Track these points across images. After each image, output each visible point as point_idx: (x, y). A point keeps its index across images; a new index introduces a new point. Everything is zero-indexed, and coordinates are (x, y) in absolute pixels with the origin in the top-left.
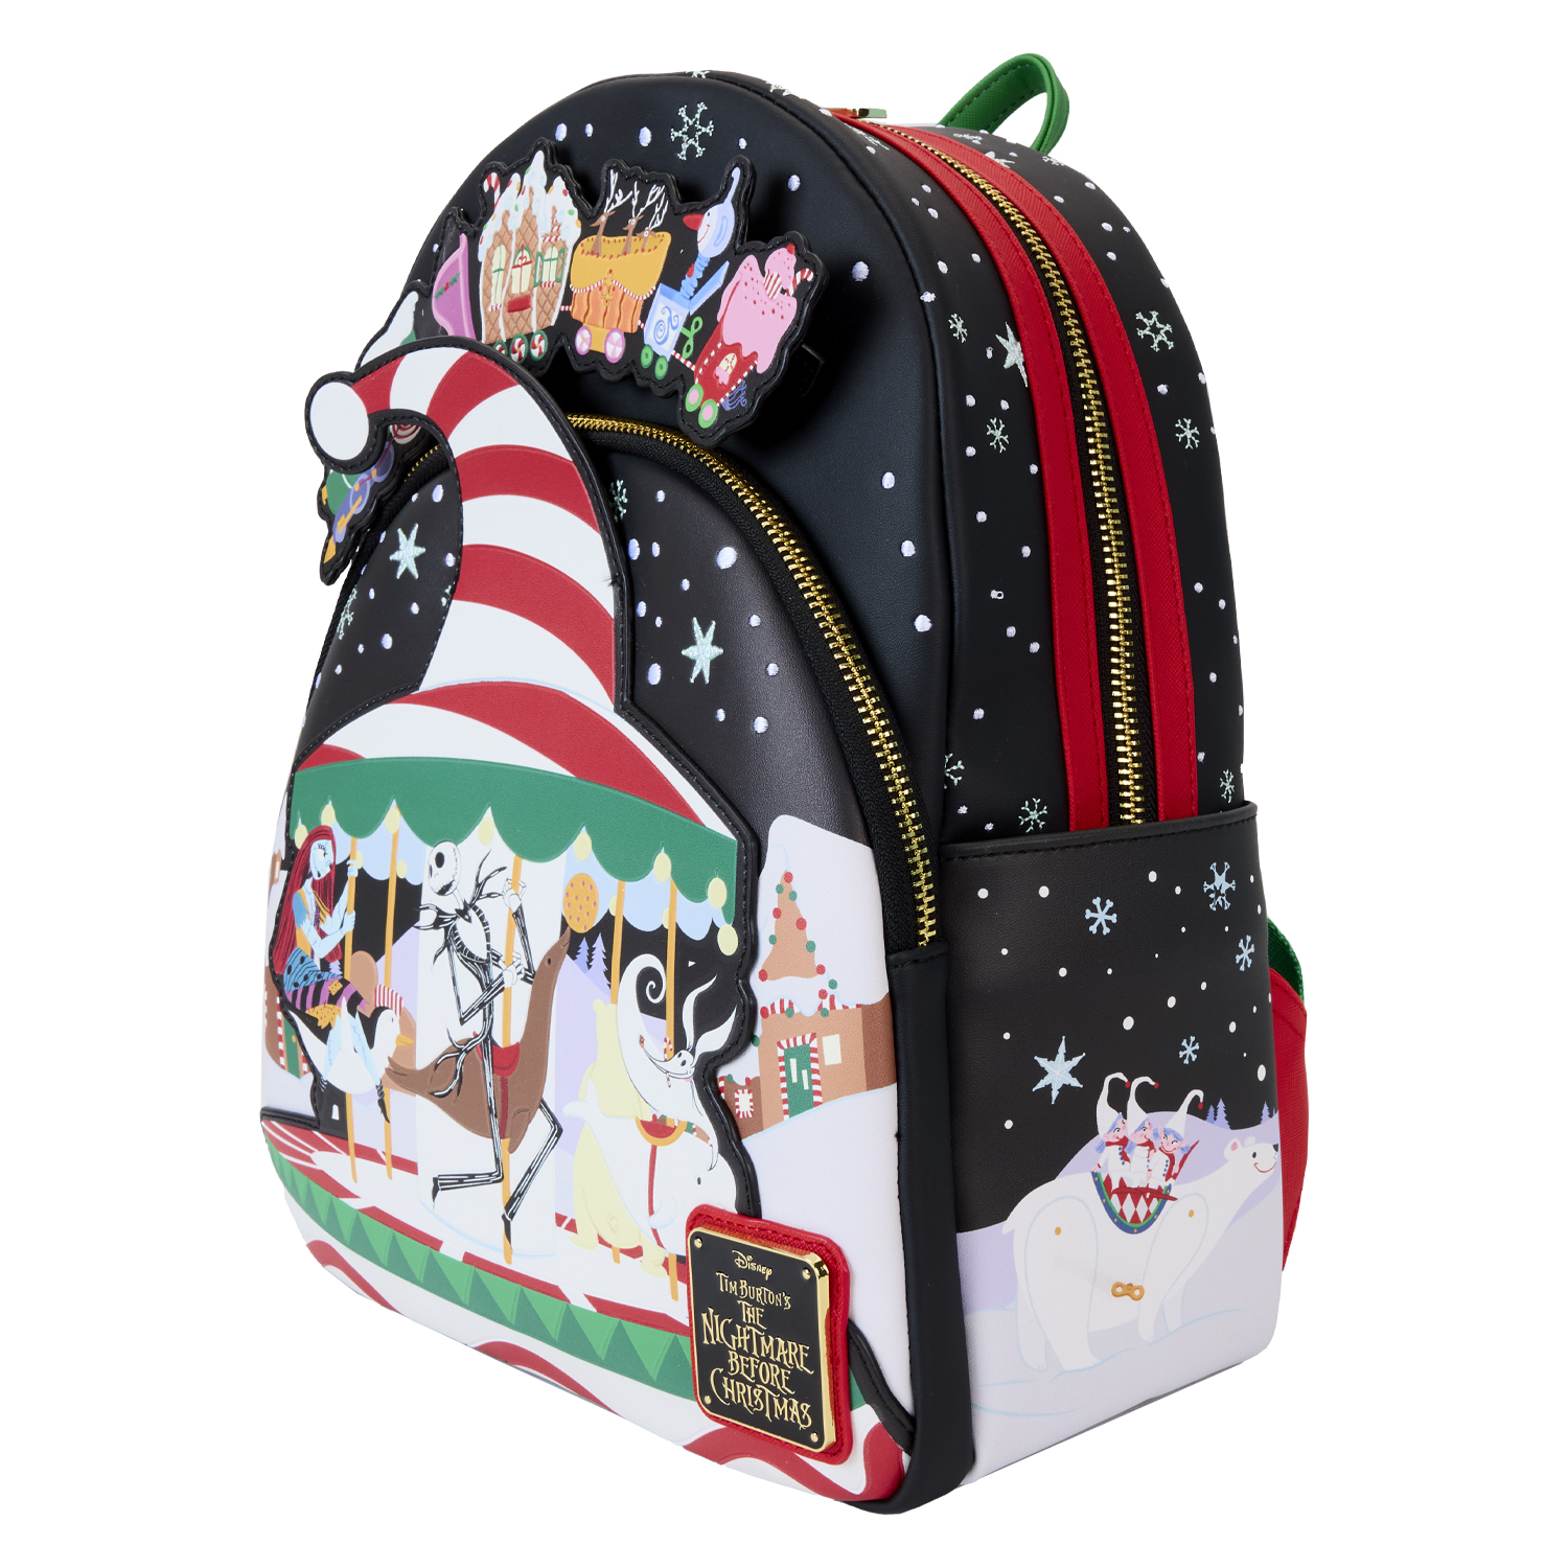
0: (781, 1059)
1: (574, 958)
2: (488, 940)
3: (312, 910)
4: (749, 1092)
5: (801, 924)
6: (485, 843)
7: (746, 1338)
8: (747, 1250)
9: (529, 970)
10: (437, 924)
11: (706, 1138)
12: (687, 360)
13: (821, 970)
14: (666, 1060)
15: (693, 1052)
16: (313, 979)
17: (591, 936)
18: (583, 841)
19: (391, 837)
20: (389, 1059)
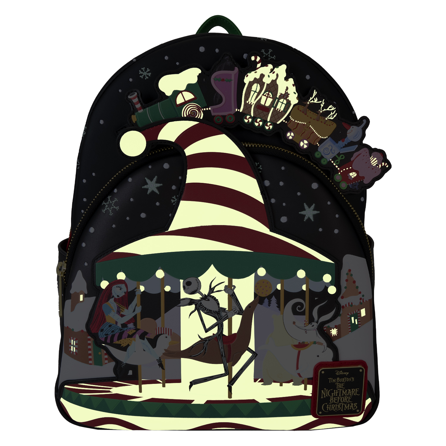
0: (349, 318)
1: (262, 305)
3: (115, 308)
4: (336, 329)
5: (354, 282)
7: (337, 393)
8: (340, 370)
11: (322, 344)
13: (360, 293)
14: (305, 326)
15: (317, 322)
16: (117, 331)
18: (261, 270)
20: (165, 350)
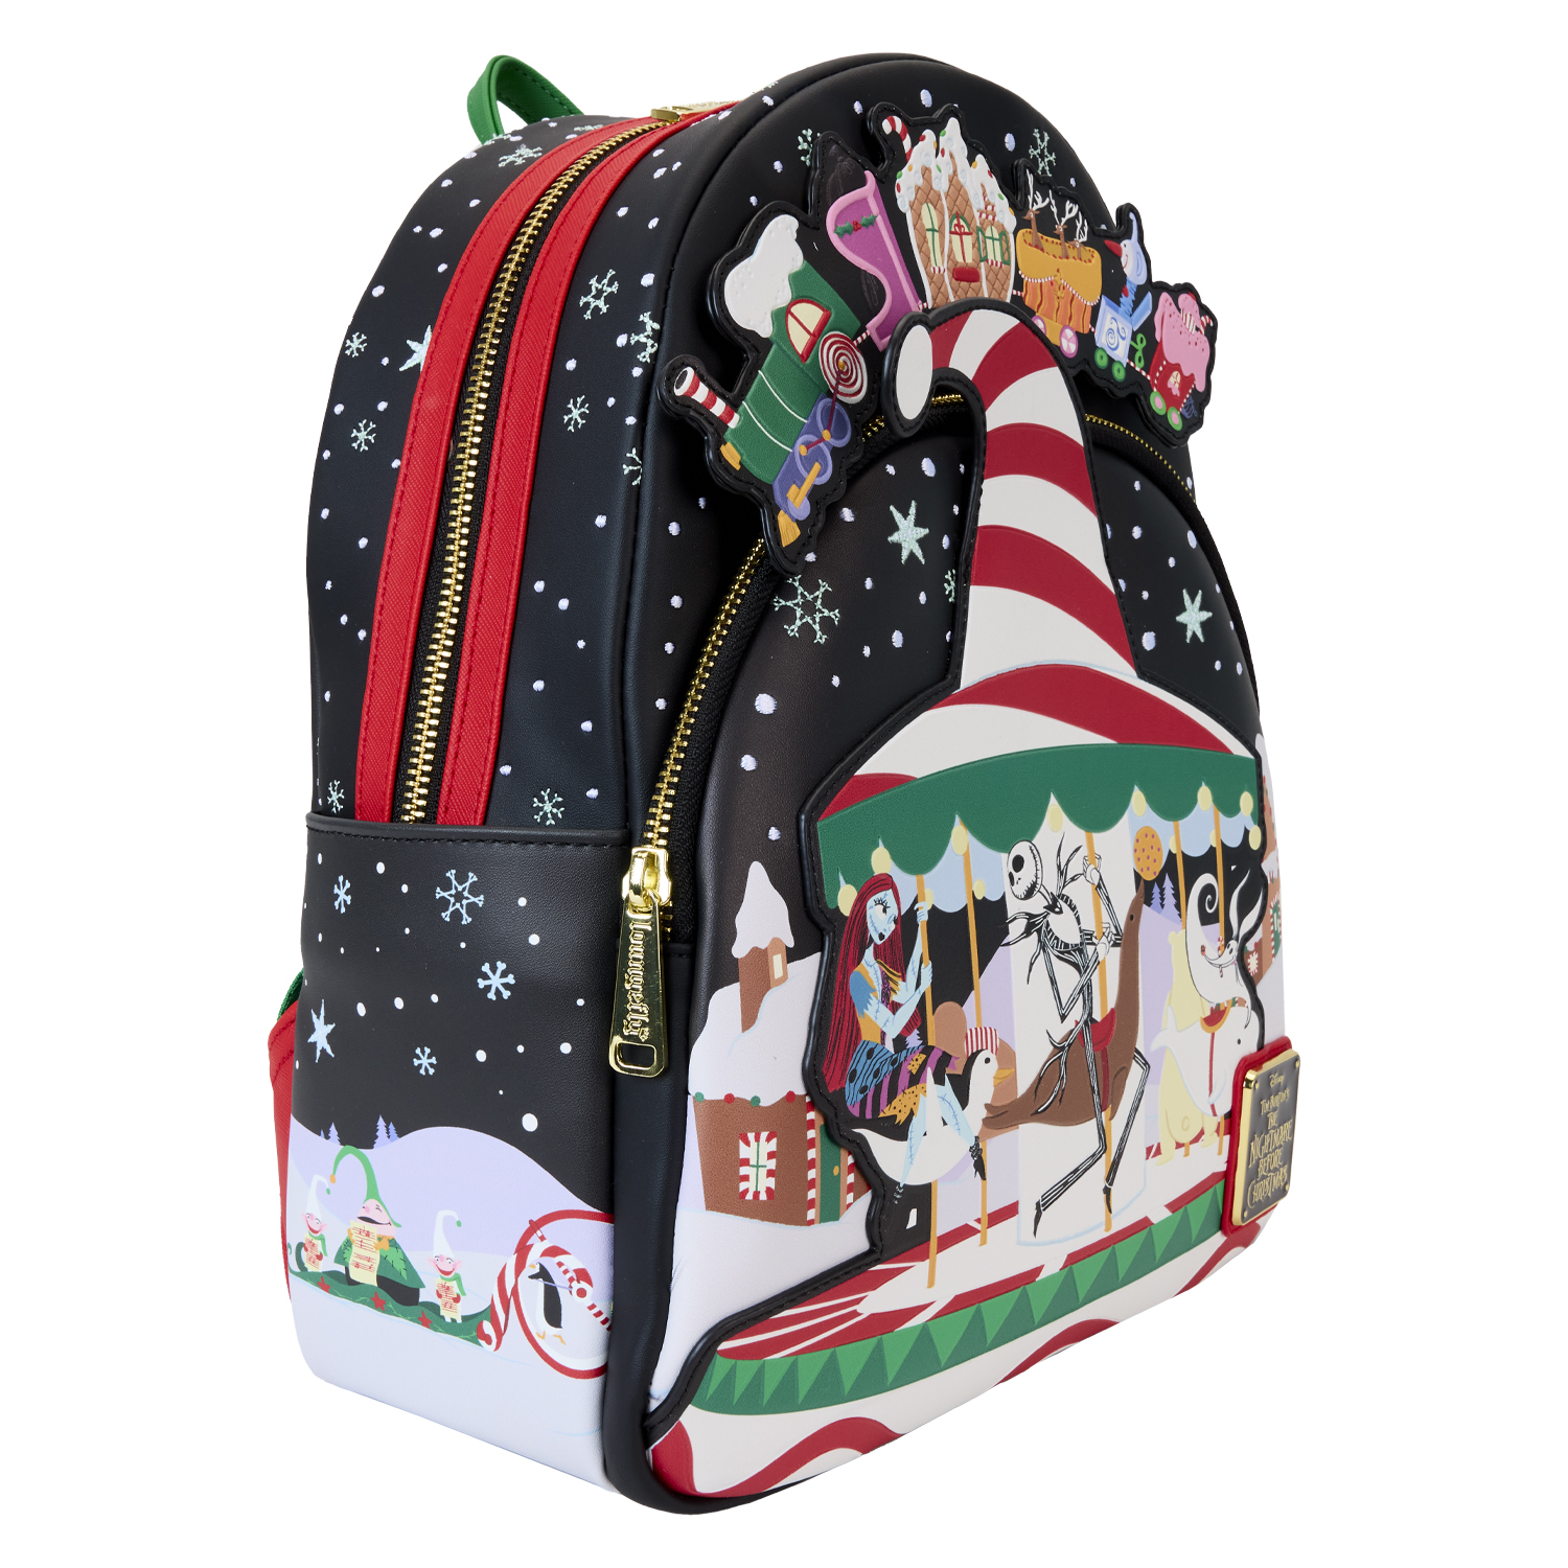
0: (1271, 917)
1: (1149, 905)
2: (1079, 923)
3: (878, 985)
4: (1256, 954)
6: (1057, 828)
7: (1268, 1142)
8: (1275, 1070)
9: (1118, 934)
10: (1028, 932)
12: (1142, 369)
14: (1219, 957)
16: (887, 1069)
17: (1160, 880)
18: (1138, 798)
19: (961, 859)
20: (987, 1106)
